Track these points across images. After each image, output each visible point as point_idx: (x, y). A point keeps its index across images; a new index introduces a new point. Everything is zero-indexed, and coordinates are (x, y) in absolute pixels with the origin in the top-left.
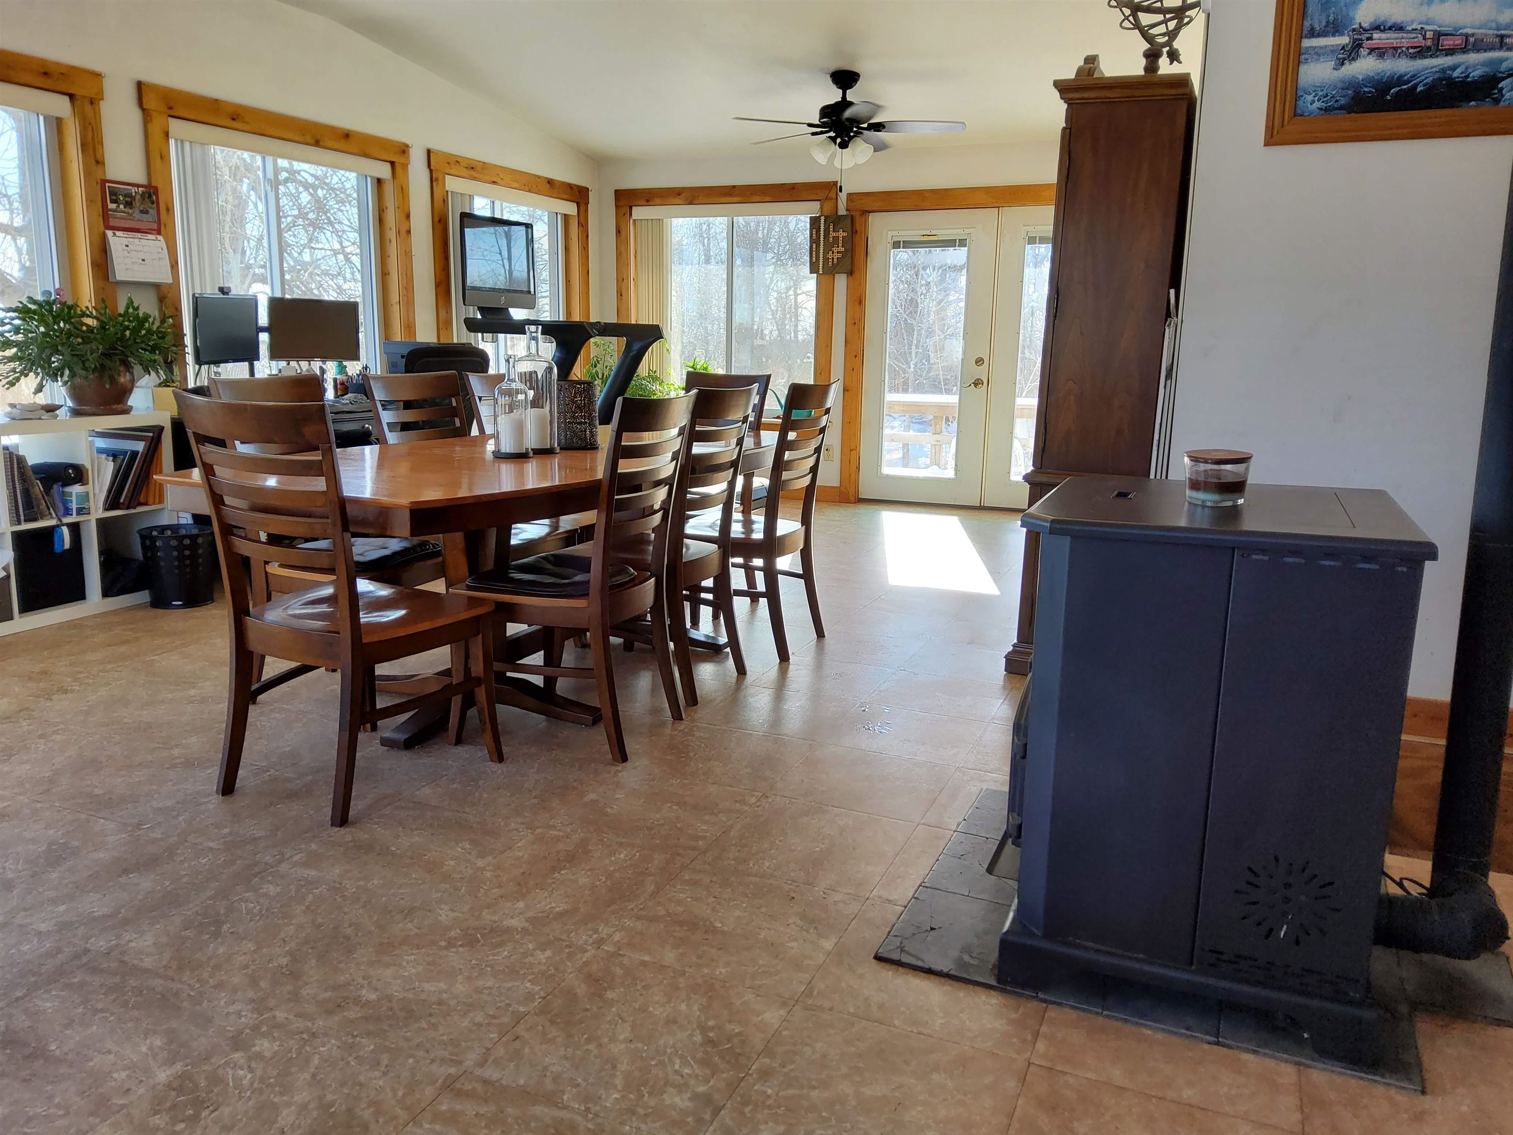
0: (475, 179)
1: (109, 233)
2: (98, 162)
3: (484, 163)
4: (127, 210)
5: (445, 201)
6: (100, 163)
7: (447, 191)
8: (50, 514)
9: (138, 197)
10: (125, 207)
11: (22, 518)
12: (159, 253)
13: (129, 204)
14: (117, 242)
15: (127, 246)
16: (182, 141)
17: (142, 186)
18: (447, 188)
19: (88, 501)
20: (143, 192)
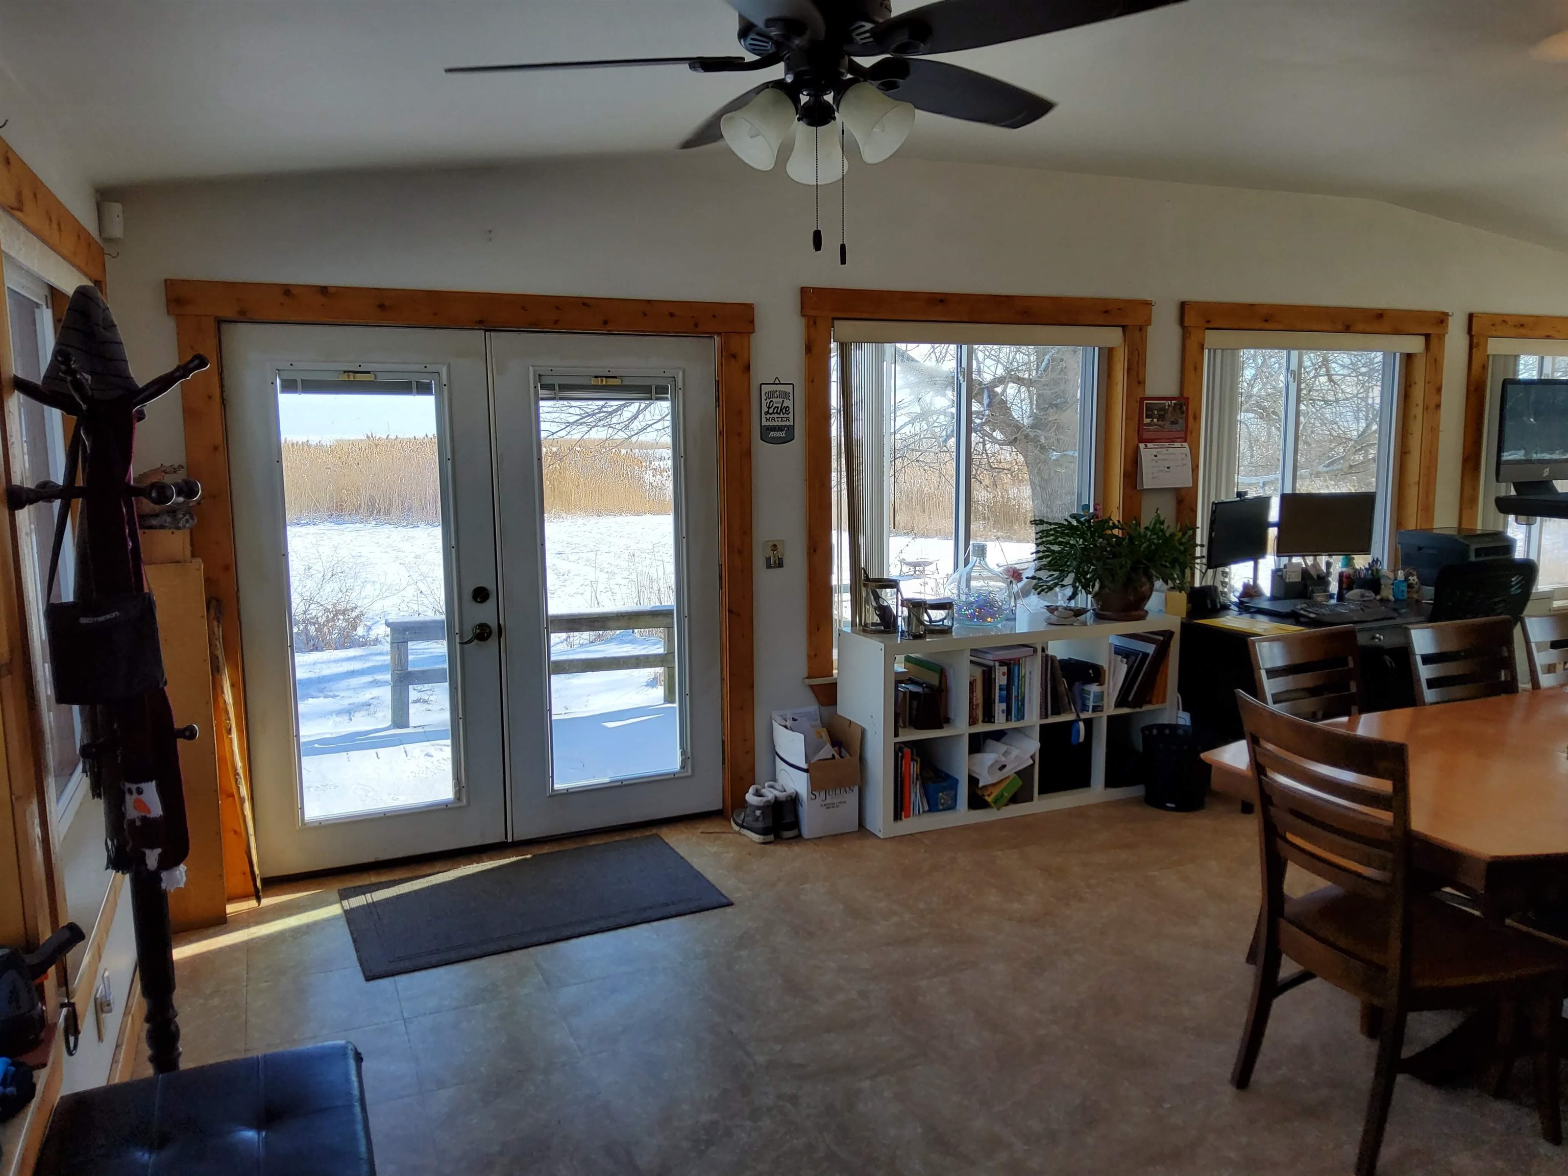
0: (1524, 337)
1: (1142, 446)
2: (1139, 383)
3: (1537, 317)
4: (1160, 423)
5: (1484, 367)
6: (1141, 383)
7: (1488, 356)
8: (1071, 709)
9: (1171, 409)
10: (1158, 421)
11: (1049, 712)
12: (1183, 459)
13: (1161, 417)
14: (1147, 453)
15: (1156, 456)
16: (1215, 350)
17: (1174, 399)
18: (1489, 352)
19: (1102, 700)
20: (1175, 404)
